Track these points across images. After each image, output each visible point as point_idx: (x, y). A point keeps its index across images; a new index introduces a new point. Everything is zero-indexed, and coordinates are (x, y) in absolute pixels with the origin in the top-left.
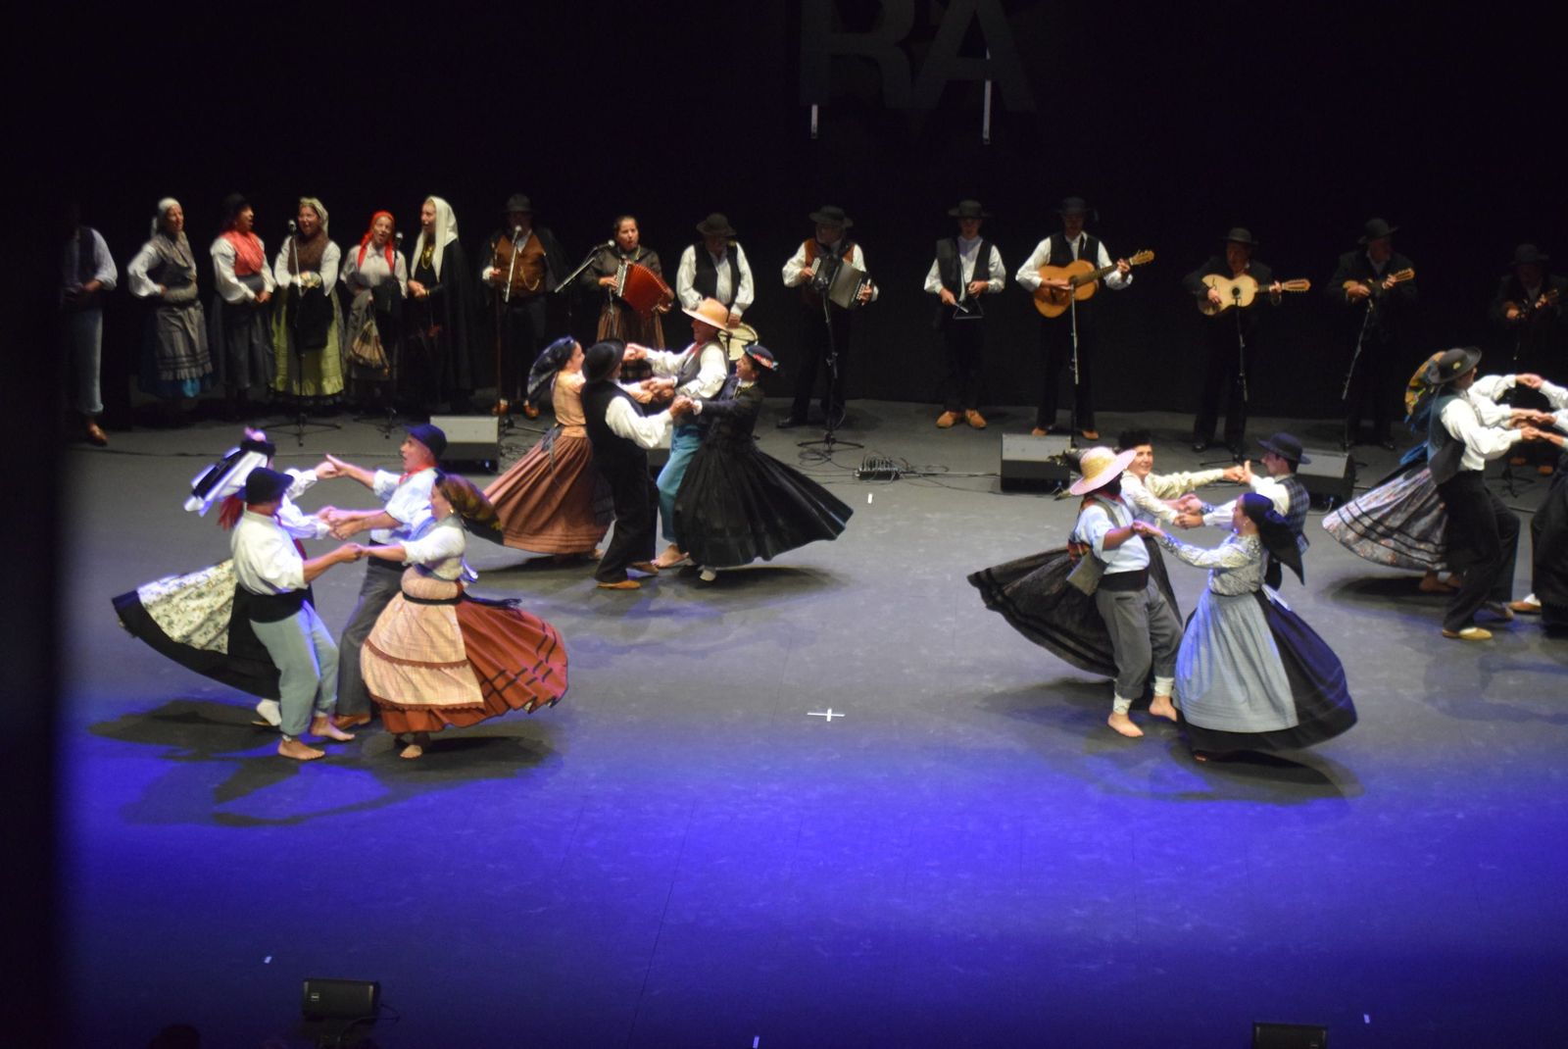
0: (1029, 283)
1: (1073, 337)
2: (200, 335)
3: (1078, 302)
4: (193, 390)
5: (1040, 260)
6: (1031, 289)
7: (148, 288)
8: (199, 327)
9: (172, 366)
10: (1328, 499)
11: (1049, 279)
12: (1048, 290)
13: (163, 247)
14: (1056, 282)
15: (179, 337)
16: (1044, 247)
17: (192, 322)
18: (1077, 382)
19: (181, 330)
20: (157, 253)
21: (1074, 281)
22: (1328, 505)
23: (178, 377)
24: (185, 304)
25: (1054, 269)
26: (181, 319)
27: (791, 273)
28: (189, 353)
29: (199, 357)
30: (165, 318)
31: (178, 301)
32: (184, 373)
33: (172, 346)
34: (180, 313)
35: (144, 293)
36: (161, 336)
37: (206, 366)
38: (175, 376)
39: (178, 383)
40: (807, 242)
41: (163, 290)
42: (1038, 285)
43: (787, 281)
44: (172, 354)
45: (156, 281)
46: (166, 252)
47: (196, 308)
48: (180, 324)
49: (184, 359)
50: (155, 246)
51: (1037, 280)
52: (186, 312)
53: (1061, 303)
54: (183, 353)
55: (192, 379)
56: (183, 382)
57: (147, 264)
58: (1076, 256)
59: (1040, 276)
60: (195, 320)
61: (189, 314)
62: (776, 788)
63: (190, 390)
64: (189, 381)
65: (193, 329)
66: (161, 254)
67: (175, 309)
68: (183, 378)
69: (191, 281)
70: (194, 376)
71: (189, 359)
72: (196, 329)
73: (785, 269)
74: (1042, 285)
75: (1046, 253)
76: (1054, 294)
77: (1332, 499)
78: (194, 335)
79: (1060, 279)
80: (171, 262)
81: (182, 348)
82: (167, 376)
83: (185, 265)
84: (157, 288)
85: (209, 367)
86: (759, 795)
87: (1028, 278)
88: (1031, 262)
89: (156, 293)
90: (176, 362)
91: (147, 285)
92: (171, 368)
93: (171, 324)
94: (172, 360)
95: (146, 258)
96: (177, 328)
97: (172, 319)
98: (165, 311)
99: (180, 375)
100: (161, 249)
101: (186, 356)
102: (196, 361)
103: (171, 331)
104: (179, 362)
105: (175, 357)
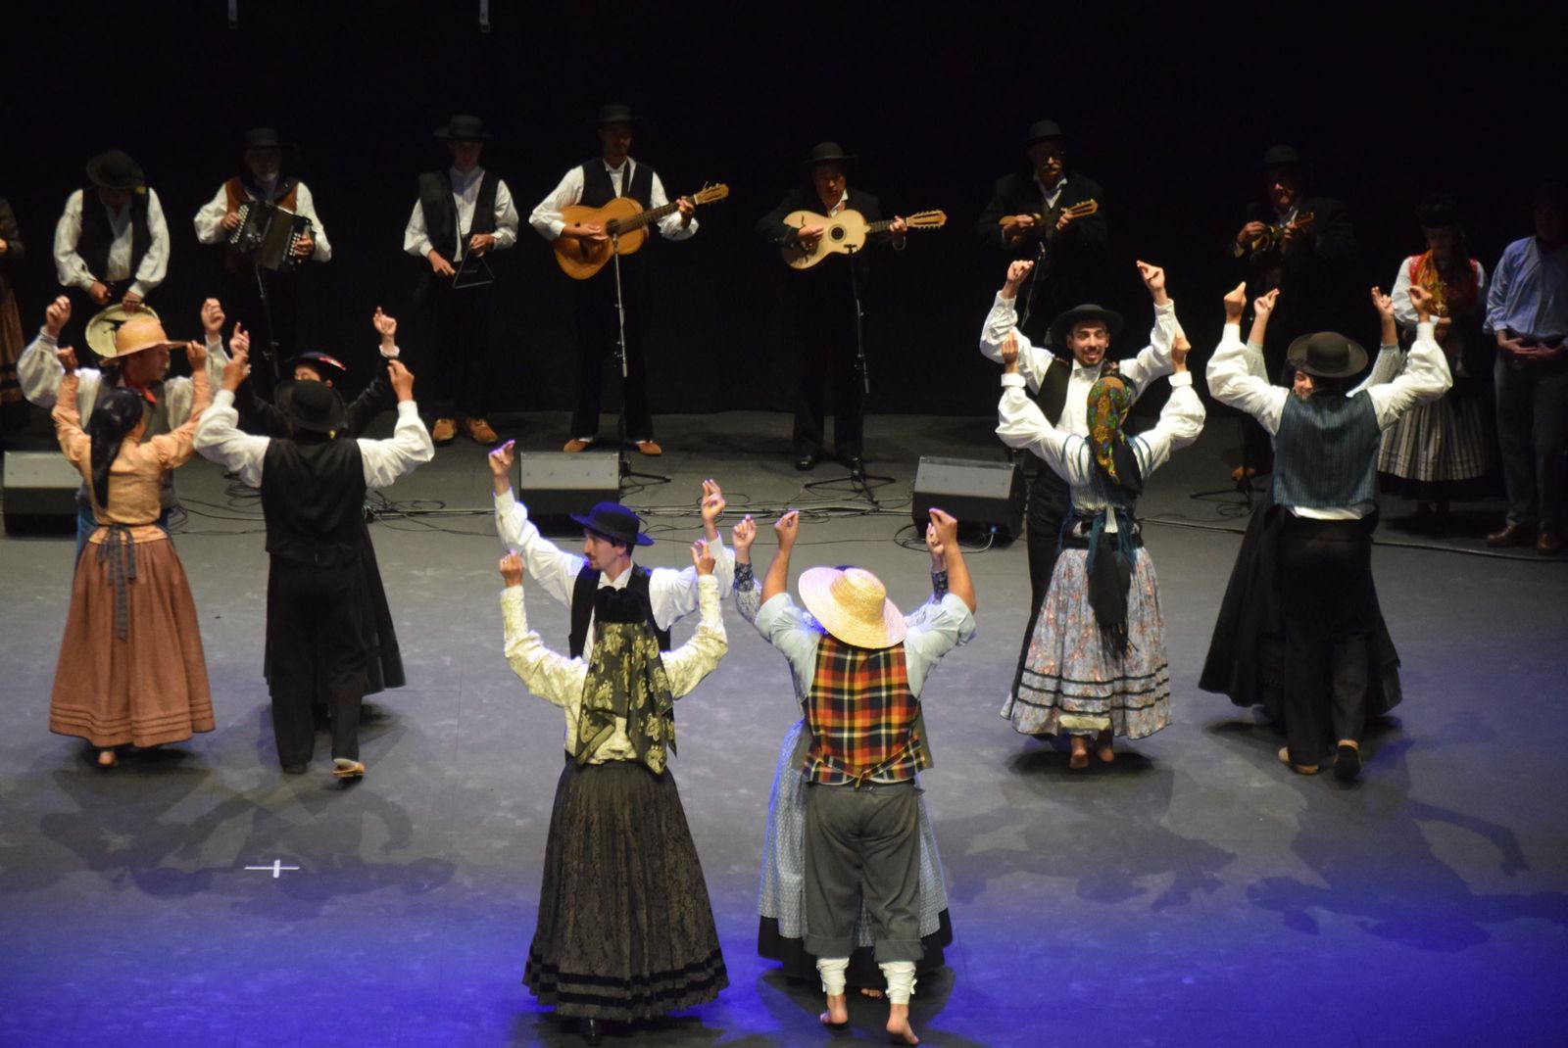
0: (547, 228)
1: (618, 309)
3: (622, 257)
5: (568, 197)
6: (550, 238)
10: (989, 530)
11: (578, 225)
12: (576, 242)
14: (585, 229)
16: (575, 178)
18: (625, 374)
21: (613, 229)
22: (989, 538)
25: (586, 210)
27: (208, 224)
40: (229, 183)
42: (559, 233)
43: (203, 235)
51: (558, 226)
53: (593, 261)
58: (618, 189)
59: (564, 221)
62: (198, 979)
73: (198, 219)
74: (564, 233)
75: (576, 188)
76: (586, 247)
77: (993, 530)
79: (593, 224)
86: (174, 992)
87: (545, 221)
88: (552, 198)
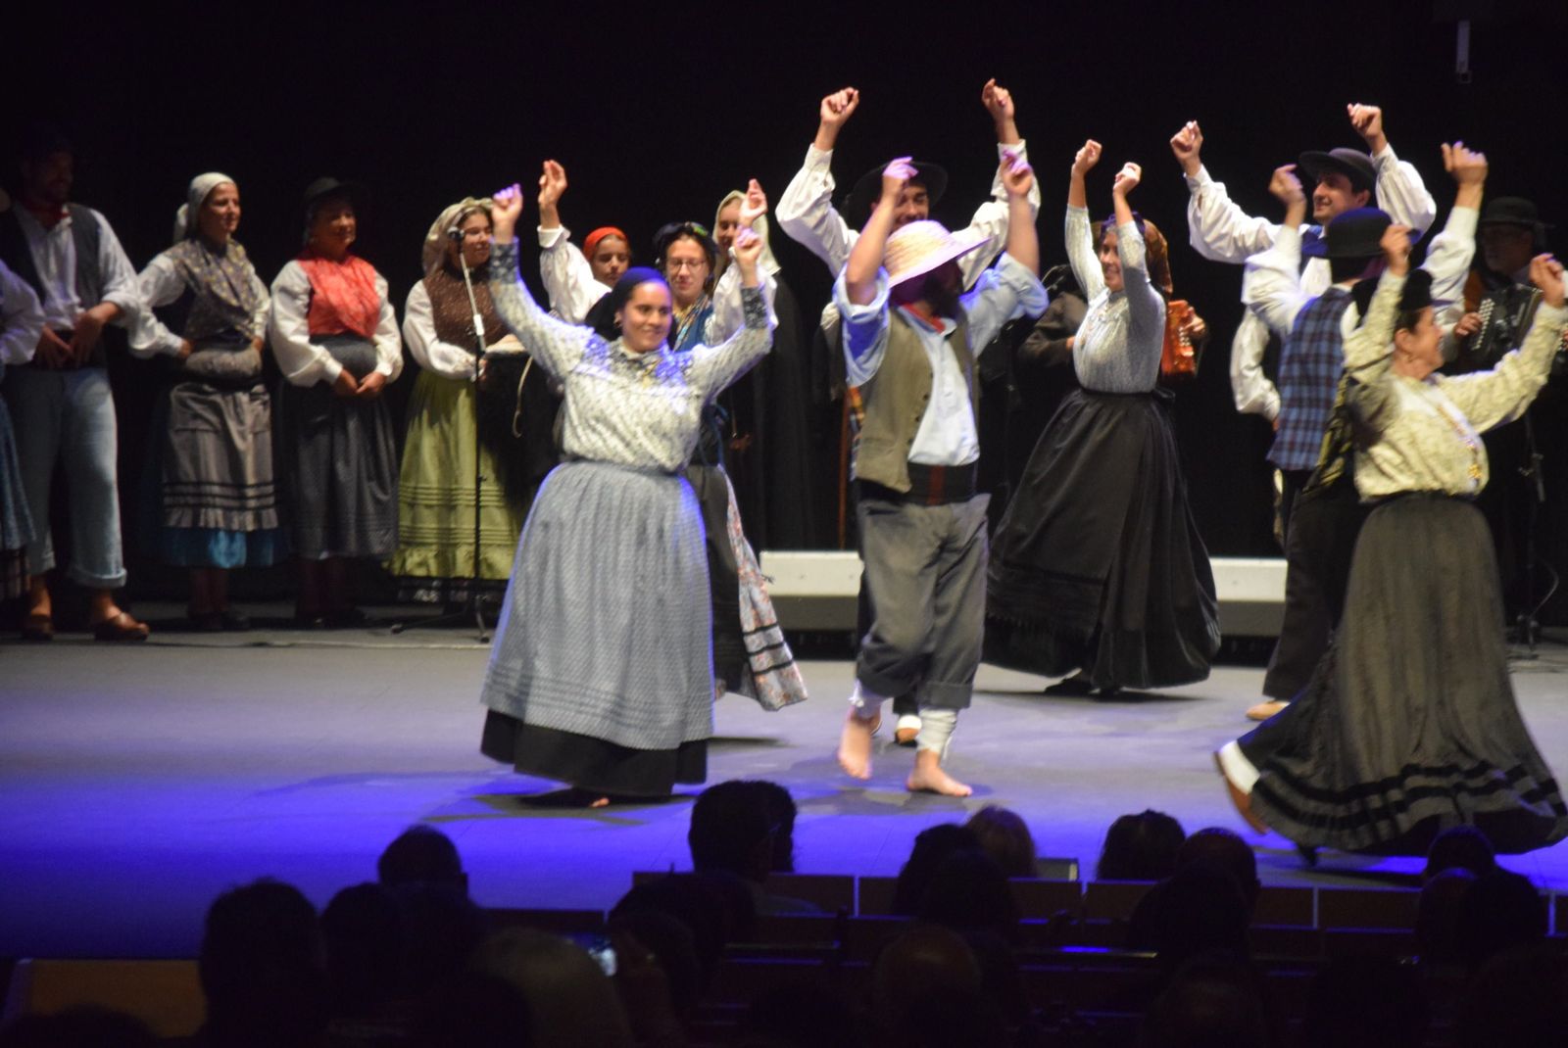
2: (257, 449)
4: (230, 554)
7: (154, 336)
8: (255, 434)
9: (191, 500)
13: (188, 262)
15: (209, 443)
17: (241, 422)
19: (216, 432)
20: (176, 268)
23: (202, 524)
24: (232, 382)
26: (217, 410)
28: (228, 479)
29: (250, 492)
30: (183, 403)
31: (213, 372)
32: (214, 517)
33: (195, 460)
34: (218, 398)
35: (142, 343)
36: (176, 440)
37: (264, 513)
38: (196, 517)
39: (200, 536)
41: (183, 347)
44: (193, 477)
45: (174, 327)
46: (197, 270)
47: (253, 397)
48: (213, 418)
49: (216, 489)
50: (174, 257)
52: (230, 398)
54: (214, 476)
55: (231, 534)
56: (211, 533)
57: (151, 287)
60: (249, 419)
61: (236, 405)
63: (226, 554)
64: (222, 535)
65: (240, 433)
66: (184, 272)
67: (207, 388)
68: (212, 525)
69: (248, 341)
70: (235, 526)
71: (228, 492)
72: (250, 437)
80: (204, 292)
81: (213, 467)
83: (234, 302)
84: (176, 342)
89: (168, 347)
90: (200, 495)
91: (150, 332)
92: (187, 505)
93: (197, 416)
94: (191, 489)
95: (152, 280)
96: (206, 427)
97: (197, 407)
98: (187, 389)
99: (206, 522)
100: (186, 266)
101: (222, 484)
102: (243, 498)
103: (194, 431)
104: (206, 495)
105: (199, 483)
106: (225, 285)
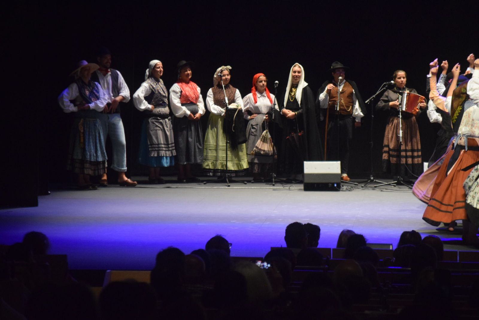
2: (170, 134)
4: (167, 163)
7: (145, 105)
8: (170, 130)
13: (152, 84)
15: (160, 133)
17: (167, 127)
19: (162, 130)
20: (149, 86)
23: (160, 155)
24: (164, 116)
26: (161, 124)
30: (152, 123)
31: (160, 114)
32: (163, 153)
33: (157, 138)
34: (161, 121)
35: (143, 107)
36: (152, 133)
37: (173, 151)
38: (158, 154)
39: (160, 158)
41: (152, 107)
44: (157, 143)
45: (149, 103)
46: (154, 86)
47: (169, 120)
48: (161, 127)
49: (163, 146)
50: (148, 83)
52: (164, 121)
54: (162, 143)
55: (166, 157)
56: (162, 157)
57: (144, 92)
60: (169, 126)
61: (166, 122)
63: (166, 163)
64: (165, 158)
65: (167, 130)
66: (151, 87)
67: (159, 118)
68: (163, 155)
70: (168, 155)
71: (165, 146)
78: (168, 133)
80: (157, 92)
81: (162, 140)
82: (154, 154)
83: (164, 95)
84: (150, 106)
85: (174, 153)
89: (149, 108)
90: (159, 147)
91: (144, 104)
92: (156, 150)
93: (157, 126)
94: (156, 146)
95: (144, 90)
96: (159, 129)
97: (157, 124)
98: (154, 119)
99: (161, 155)
100: (152, 85)
101: (164, 144)
102: (169, 147)
103: (156, 130)
104: (161, 147)
105: (158, 144)
106: (162, 90)
